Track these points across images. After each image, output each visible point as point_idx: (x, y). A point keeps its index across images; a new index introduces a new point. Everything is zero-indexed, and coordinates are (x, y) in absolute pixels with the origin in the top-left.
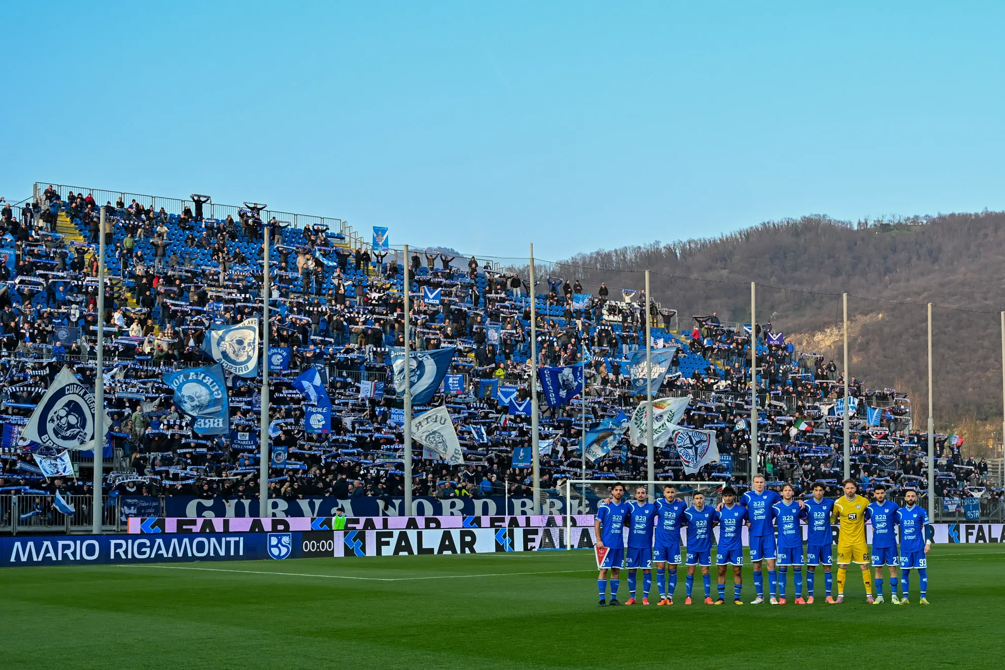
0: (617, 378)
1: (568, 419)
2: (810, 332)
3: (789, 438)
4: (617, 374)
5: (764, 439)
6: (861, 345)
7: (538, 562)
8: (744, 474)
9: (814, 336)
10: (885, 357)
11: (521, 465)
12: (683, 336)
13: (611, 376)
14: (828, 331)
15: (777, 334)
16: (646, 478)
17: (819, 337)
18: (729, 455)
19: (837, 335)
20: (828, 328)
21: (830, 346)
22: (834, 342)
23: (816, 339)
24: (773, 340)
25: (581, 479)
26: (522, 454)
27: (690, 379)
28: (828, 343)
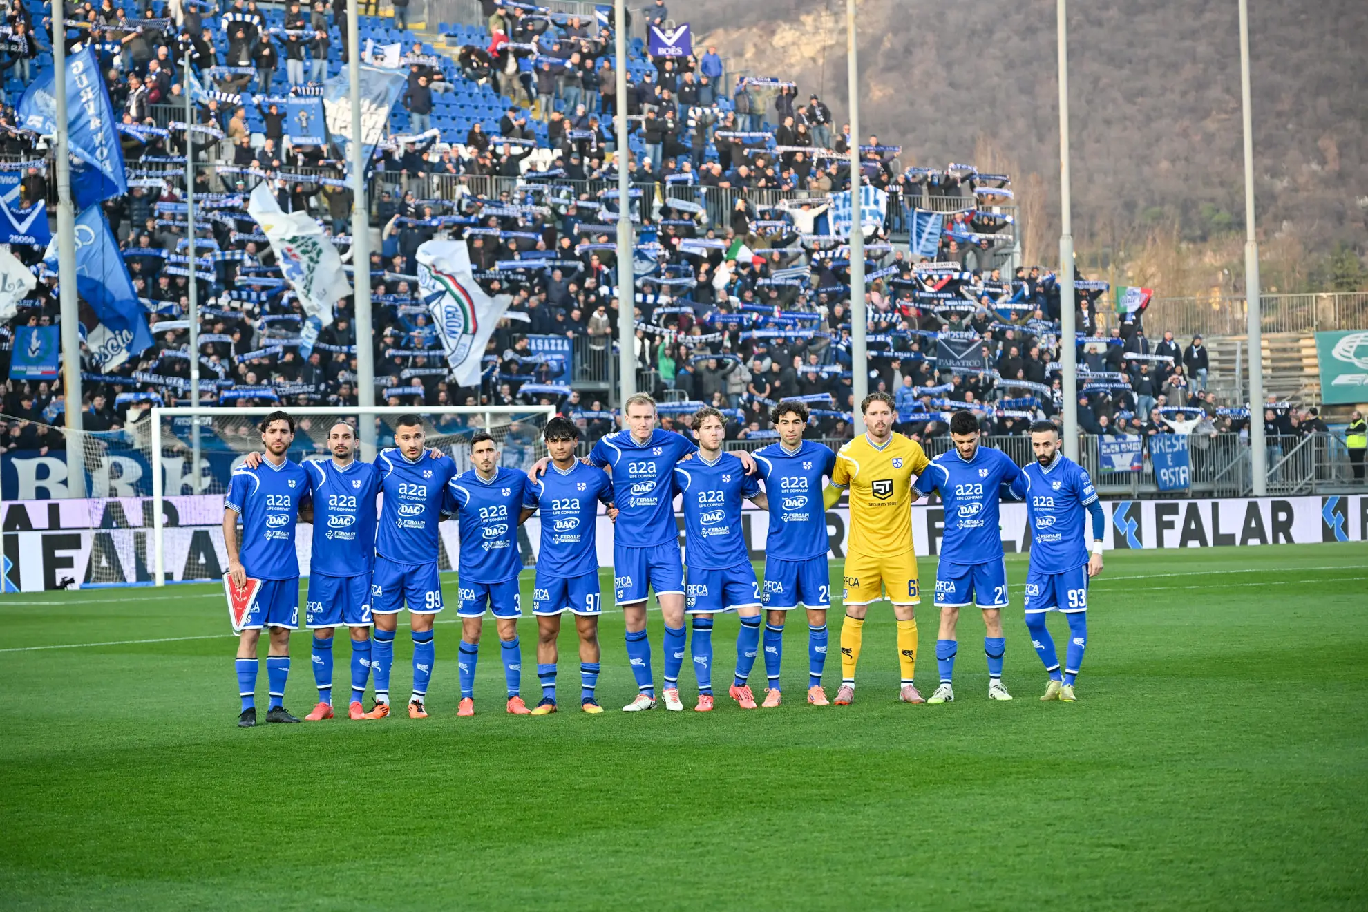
0: (278, 145)
1: (152, 251)
2: (763, 23)
3: (713, 291)
4: (276, 135)
5: (650, 299)
6: (891, 54)
7: (83, 618)
8: (603, 386)
9: (773, 33)
10: (952, 85)
11: (34, 371)
12: (442, 37)
13: (260, 142)
14: (808, 20)
15: (675, 30)
16: (353, 400)
17: (784, 35)
18: (564, 337)
19: (831, 31)
20: (808, 13)
21: (814, 60)
22: (824, 48)
23: (777, 41)
24: (664, 45)
25: (189, 405)
26: (35, 344)
27: (461, 147)
28: (809, 51)
